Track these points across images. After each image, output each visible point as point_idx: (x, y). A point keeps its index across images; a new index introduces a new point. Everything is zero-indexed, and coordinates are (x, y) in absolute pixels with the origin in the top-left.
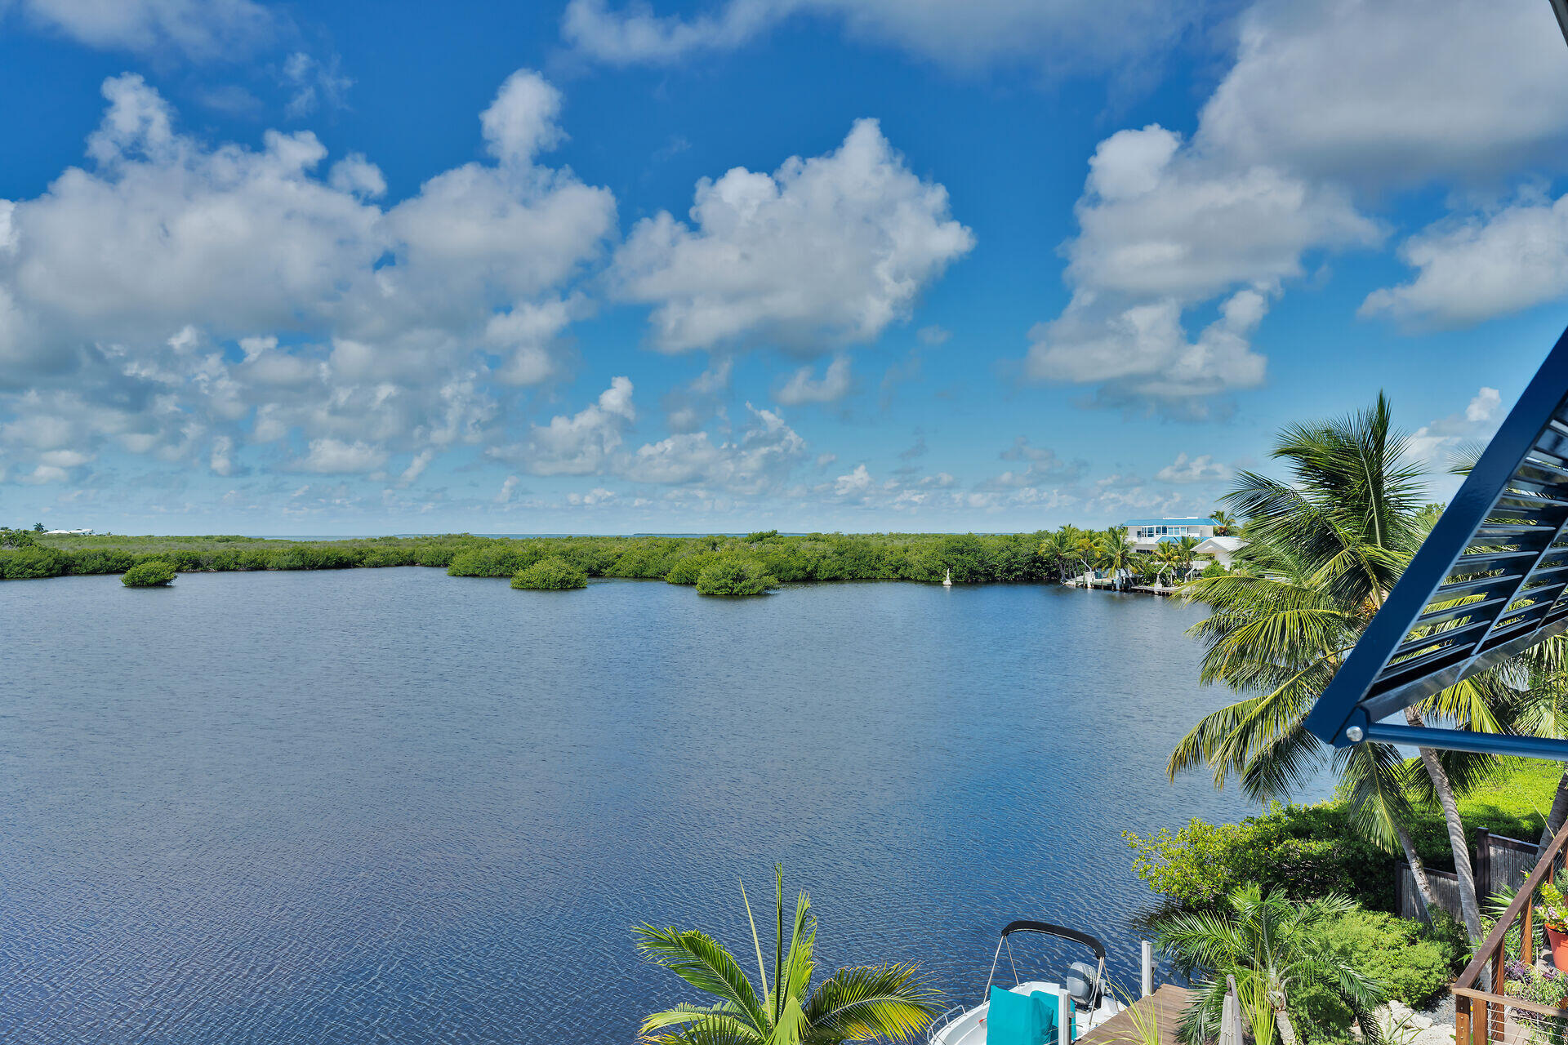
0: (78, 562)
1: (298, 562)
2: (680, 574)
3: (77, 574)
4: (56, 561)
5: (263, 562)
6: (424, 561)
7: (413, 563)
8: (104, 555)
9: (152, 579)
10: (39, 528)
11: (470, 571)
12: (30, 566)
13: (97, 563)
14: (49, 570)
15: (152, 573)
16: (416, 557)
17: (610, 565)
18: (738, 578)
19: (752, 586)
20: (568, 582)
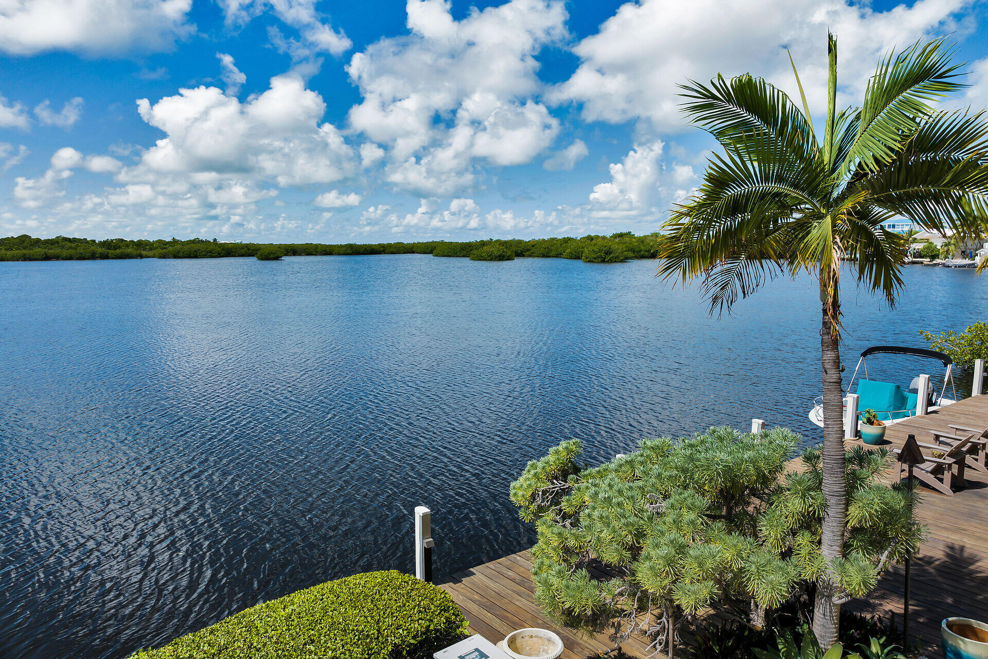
0: (234, 250)
1: (349, 251)
2: (571, 253)
3: (233, 256)
4: (223, 249)
5: (330, 251)
6: (419, 251)
7: (413, 252)
8: (247, 247)
9: (272, 256)
10: (215, 240)
11: (445, 254)
12: (210, 252)
13: (243, 251)
14: (219, 254)
15: (272, 253)
16: (414, 249)
17: (528, 250)
18: (608, 253)
19: (617, 257)
20: (504, 257)
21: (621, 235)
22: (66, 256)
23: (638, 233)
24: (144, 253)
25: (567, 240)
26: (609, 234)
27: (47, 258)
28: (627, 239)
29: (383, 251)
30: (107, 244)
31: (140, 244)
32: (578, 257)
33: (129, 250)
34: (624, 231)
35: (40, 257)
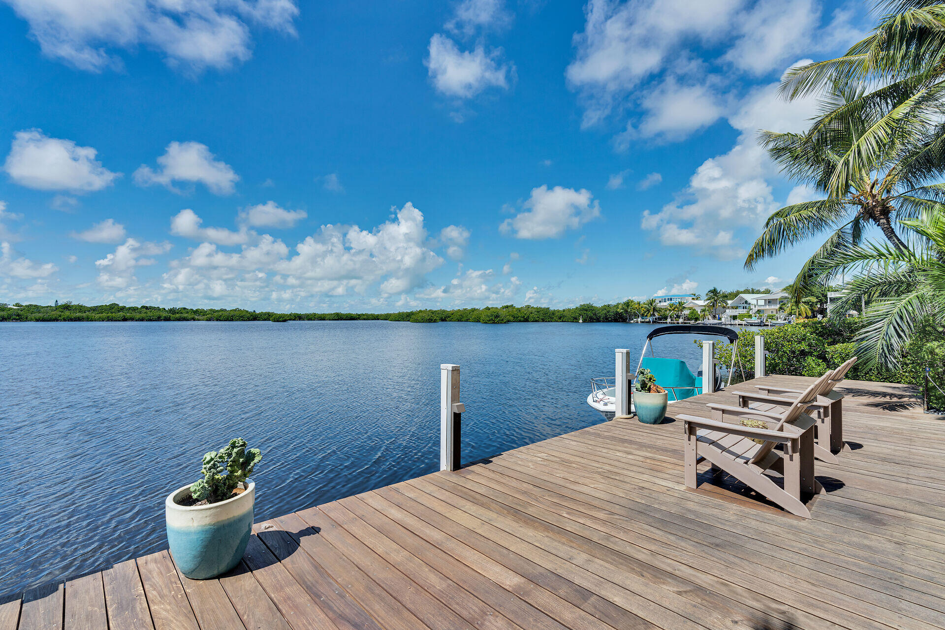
2: (475, 318)
16: (379, 317)
17: (449, 317)
18: (497, 317)
19: (502, 320)
20: (432, 320)
21: (507, 307)
22: (139, 319)
23: (518, 306)
24: (196, 317)
25: (474, 310)
26: (499, 306)
27: (125, 319)
28: (510, 309)
29: (359, 318)
30: (173, 311)
31: (196, 312)
32: (478, 321)
33: (185, 315)
34: (509, 304)
35: (120, 319)
